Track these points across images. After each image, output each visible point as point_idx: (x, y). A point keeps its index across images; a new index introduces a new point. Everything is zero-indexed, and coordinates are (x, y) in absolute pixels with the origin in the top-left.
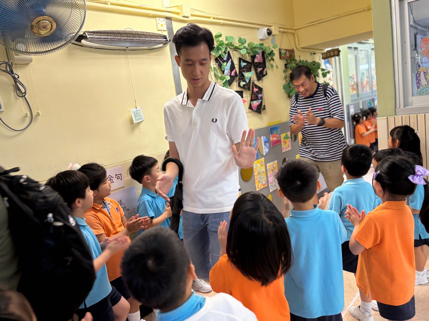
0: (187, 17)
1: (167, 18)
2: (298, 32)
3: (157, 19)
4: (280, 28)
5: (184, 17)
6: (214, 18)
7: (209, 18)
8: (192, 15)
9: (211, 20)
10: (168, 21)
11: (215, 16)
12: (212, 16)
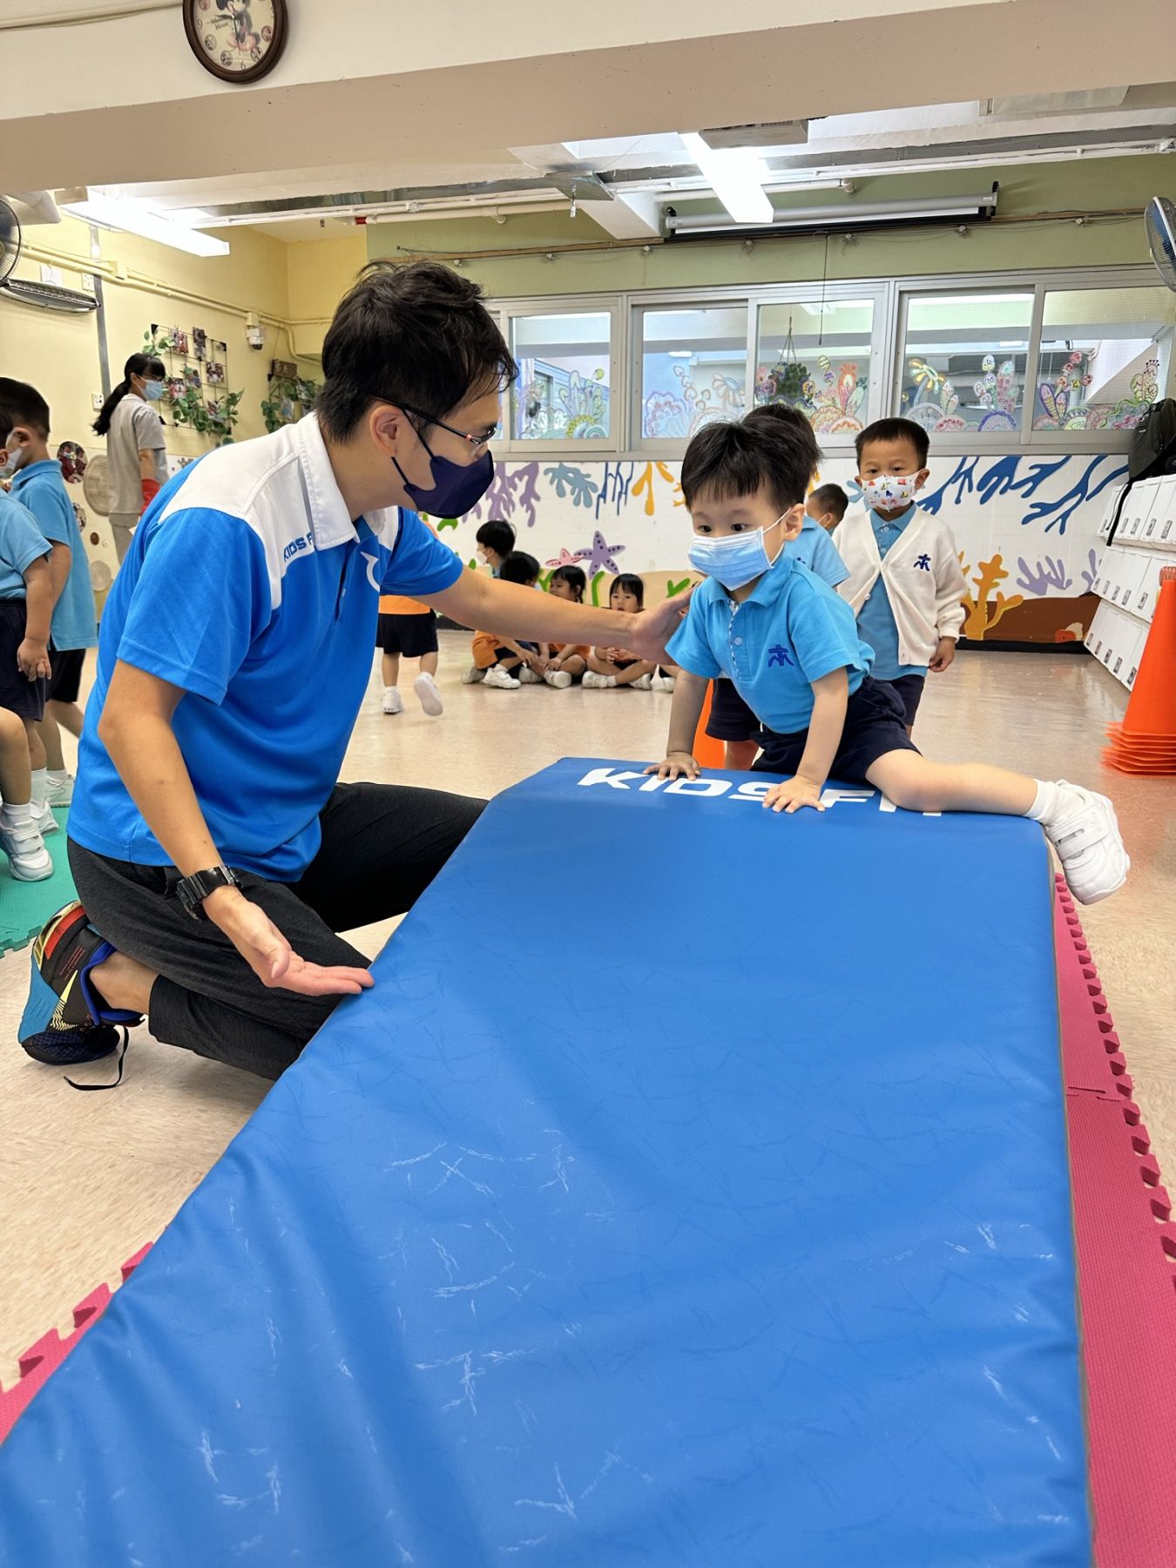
0: (122, 279)
1: (95, 275)
2: (293, 328)
3: (84, 274)
4: (263, 317)
5: (118, 277)
6: (158, 285)
7: (152, 284)
8: (129, 277)
9: (154, 287)
10: (96, 279)
11: (161, 283)
12: (156, 282)
